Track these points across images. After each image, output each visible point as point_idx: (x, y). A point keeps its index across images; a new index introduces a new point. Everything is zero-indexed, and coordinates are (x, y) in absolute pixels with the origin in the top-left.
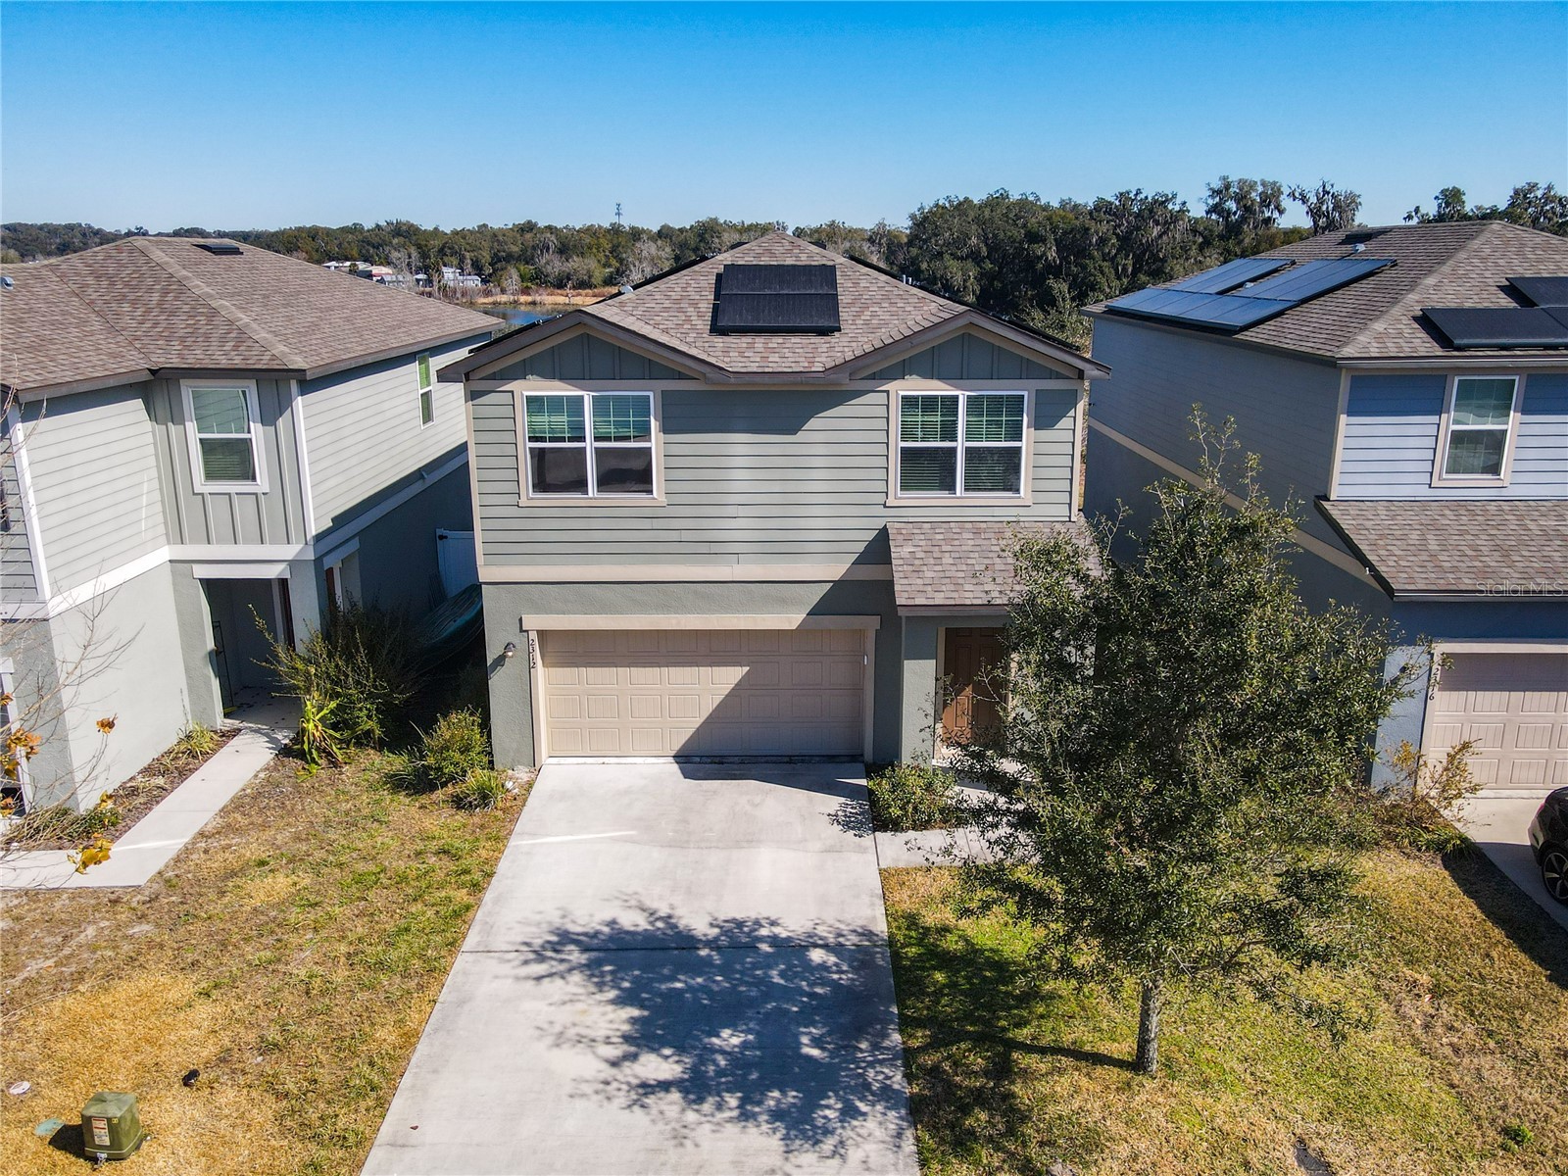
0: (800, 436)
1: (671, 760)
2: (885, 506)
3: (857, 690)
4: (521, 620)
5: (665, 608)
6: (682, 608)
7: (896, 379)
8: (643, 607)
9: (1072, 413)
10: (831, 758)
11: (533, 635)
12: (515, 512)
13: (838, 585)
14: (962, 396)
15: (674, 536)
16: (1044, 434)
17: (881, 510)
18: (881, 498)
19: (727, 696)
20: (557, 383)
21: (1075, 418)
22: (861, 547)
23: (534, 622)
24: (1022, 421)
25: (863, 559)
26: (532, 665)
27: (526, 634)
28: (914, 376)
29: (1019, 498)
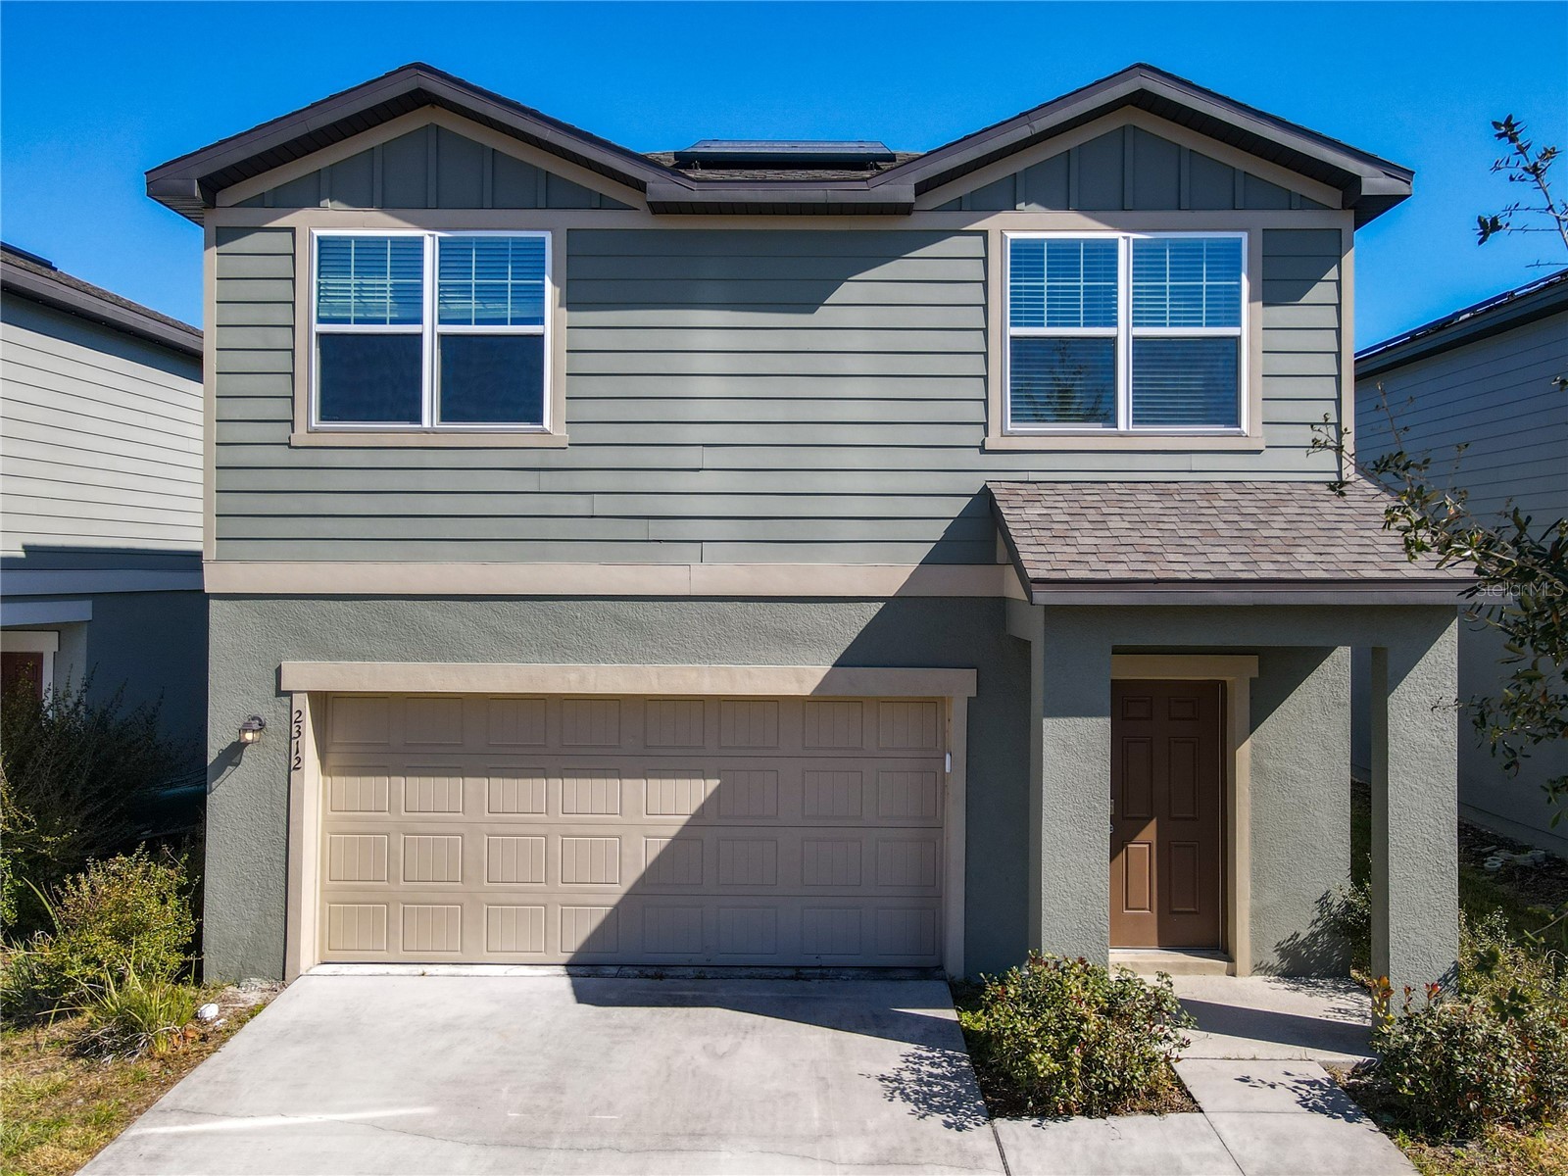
0: (823, 316)
1: (561, 970)
2: (983, 449)
3: (931, 829)
4: (278, 671)
5: (557, 650)
6: (591, 652)
7: (999, 210)
8: (511, 647)
9: (1332, 274)
10: (881, 973)
11: (302, 703)
12: (280, 456)
13: (894, 605)
14: (1125, 243)
15: (580, 505)
16: (1282, 314)
17: (973, 458)
18: (974, 435)
19: (675, 839)
20: (376, 215)
21: (1339, 283)
22: (937, 530)
23: (305, 675)
24: (1239, 287)
25: (942, 554)
26: (294, 762)
27: (286, 700)
28: (1033, 206)
29: (1239, 435)
